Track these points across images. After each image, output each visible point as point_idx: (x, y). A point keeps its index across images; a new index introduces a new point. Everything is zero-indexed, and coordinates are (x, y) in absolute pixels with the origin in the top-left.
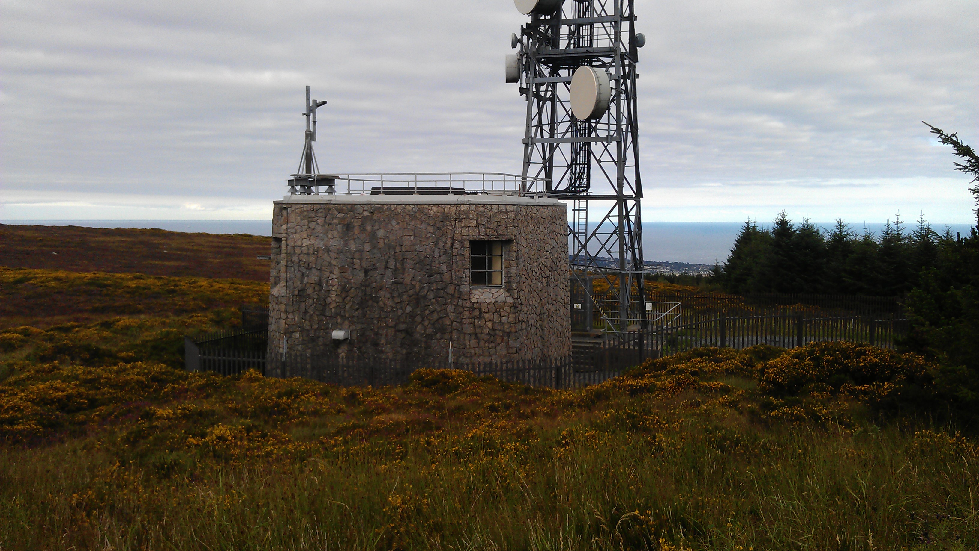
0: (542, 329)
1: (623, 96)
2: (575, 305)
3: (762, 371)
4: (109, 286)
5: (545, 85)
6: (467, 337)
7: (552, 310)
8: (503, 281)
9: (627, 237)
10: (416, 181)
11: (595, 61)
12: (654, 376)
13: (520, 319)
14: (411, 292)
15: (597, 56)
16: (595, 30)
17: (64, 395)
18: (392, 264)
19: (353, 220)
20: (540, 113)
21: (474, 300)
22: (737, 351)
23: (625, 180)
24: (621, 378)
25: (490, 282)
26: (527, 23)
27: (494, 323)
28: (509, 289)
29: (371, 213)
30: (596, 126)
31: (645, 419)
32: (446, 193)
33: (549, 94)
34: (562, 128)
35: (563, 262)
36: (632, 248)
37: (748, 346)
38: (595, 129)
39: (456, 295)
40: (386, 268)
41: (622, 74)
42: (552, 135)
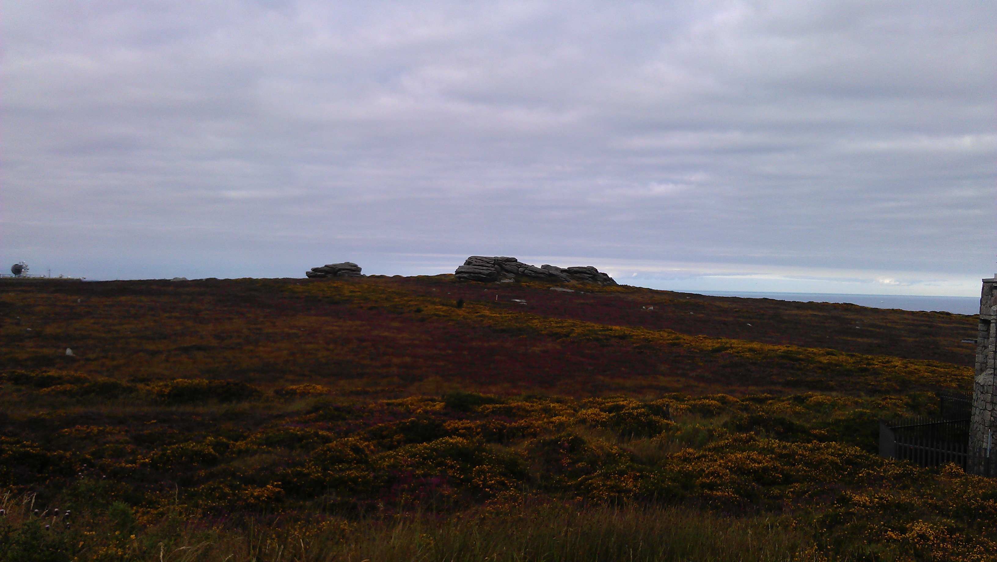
4: (802, 360)
17: (760, 467)
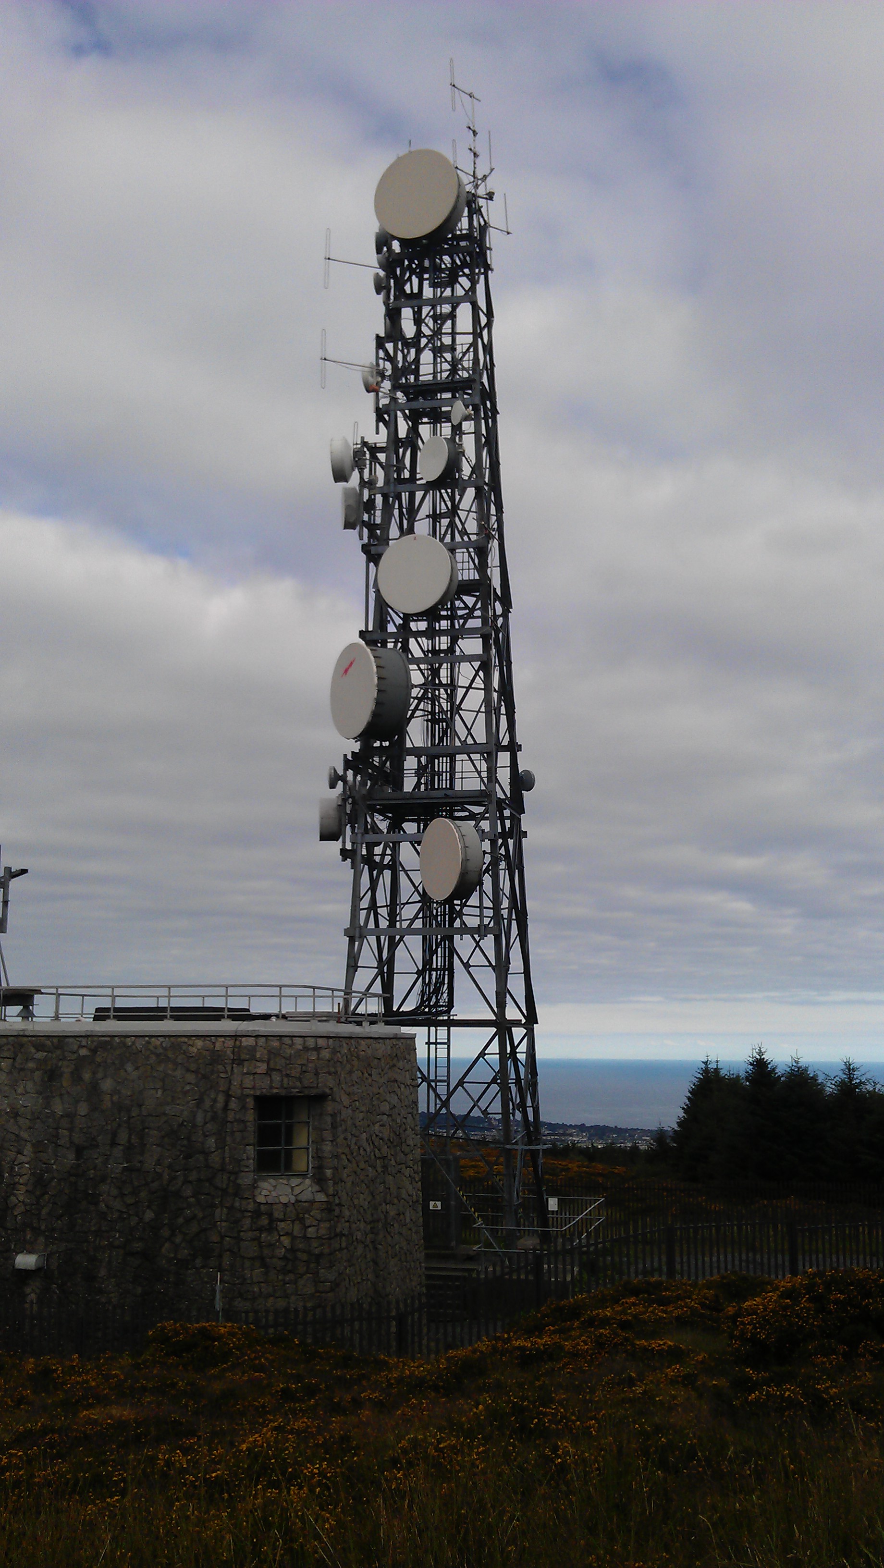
0: (376, 1249)
1: (503, 865)
2: (432, 1203)
3: (734, 1318)
5: (382, 846)
6: (247, 1264)
7: (392, 1213)
8: (310, 1167)
9: (513, 1087)
10: (169, 996)
11: (458, 811)
12: (561, 1331)
13: (338, 1230)
14: (155, 1185)
15: (462, 804)
16: (458, 765)
18: (123, 1137)
19: (60, 1064)
20: (373, 888)
21: (261, 1199)
22: (695, 1285)
23: (508, 995)
24: (506, 1336)
25: (288, 1166)
26: (353, 752)
27: (294, 1238)
28: (319, 1180)
29: (90, 1050)
30: (461, 909)
31: (541, 1412)
32: (218, 1018)
33: (387, 859)
34: (408, 912)
35: (409, 1131)
36: (523, 1106)
37: (711, 1275)
38: (460, 914)
39: (230, 1190)
40: (114, 1144)
41: (500, 830)
42: (392, 922)
